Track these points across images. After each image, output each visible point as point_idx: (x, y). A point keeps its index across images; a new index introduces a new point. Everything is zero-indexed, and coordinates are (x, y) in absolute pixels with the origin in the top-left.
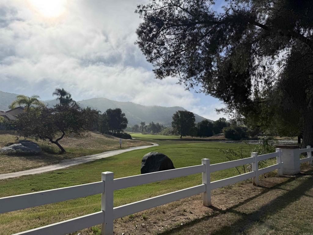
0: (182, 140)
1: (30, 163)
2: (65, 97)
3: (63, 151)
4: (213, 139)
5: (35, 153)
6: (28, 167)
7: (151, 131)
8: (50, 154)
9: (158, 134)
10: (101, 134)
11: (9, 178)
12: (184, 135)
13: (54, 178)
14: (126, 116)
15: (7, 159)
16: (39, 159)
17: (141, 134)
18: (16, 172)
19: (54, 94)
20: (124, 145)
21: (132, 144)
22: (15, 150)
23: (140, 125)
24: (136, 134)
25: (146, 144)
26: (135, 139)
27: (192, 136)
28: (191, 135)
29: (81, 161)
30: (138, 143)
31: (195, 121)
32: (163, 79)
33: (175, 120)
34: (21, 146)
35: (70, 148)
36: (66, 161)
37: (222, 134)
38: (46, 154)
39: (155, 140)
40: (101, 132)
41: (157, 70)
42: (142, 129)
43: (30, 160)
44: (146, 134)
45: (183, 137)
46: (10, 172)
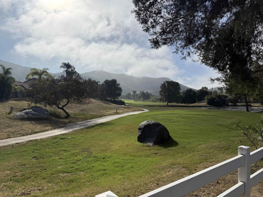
0: (168, 106)
1: (38, 127)
2: (70, 69)
3: (68, 116)
4: (196, 106)
5: (44, 118)
6: (36, 131)
7: (141, 98)
8: (56, 119)
9: (147, 101)
10: (100, 101)
11: (16, 143)
12: (170, 102)
13: (57, 143)
14: (121, 86)
15: (20, 123)
16: (47, 123)
17: (133, 100)
18: (25, 136)
19: (62, 67)
20: (119, 111)
21: (126, 109)
22: (27, 115)
23: (132, 93)
24: (129, 100)
25: (138, 110)
26: (128, 106)
27: (178, 103)
28: (176, 102)
29: (83, 126)
30: (131, 109)
31: (180, 90)
32: (159, 48)
33: (163, 89)
34: (31, 111)
35: (74, 113)
36: (70, 125)
37: (204, 101)
38: (54, 118)
39: (145, 106)
40: (100, 99)
41: (154, 39)
42: (133, 97)
43: (39, 125)
44: (137, 101)
45: (169, 104)
46: (20, 136)
